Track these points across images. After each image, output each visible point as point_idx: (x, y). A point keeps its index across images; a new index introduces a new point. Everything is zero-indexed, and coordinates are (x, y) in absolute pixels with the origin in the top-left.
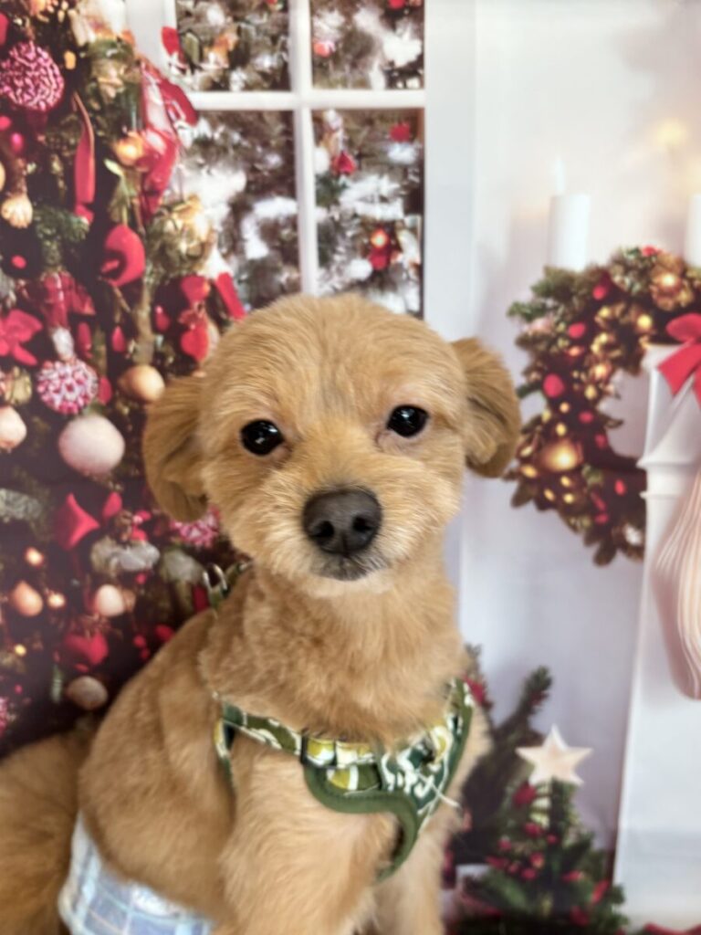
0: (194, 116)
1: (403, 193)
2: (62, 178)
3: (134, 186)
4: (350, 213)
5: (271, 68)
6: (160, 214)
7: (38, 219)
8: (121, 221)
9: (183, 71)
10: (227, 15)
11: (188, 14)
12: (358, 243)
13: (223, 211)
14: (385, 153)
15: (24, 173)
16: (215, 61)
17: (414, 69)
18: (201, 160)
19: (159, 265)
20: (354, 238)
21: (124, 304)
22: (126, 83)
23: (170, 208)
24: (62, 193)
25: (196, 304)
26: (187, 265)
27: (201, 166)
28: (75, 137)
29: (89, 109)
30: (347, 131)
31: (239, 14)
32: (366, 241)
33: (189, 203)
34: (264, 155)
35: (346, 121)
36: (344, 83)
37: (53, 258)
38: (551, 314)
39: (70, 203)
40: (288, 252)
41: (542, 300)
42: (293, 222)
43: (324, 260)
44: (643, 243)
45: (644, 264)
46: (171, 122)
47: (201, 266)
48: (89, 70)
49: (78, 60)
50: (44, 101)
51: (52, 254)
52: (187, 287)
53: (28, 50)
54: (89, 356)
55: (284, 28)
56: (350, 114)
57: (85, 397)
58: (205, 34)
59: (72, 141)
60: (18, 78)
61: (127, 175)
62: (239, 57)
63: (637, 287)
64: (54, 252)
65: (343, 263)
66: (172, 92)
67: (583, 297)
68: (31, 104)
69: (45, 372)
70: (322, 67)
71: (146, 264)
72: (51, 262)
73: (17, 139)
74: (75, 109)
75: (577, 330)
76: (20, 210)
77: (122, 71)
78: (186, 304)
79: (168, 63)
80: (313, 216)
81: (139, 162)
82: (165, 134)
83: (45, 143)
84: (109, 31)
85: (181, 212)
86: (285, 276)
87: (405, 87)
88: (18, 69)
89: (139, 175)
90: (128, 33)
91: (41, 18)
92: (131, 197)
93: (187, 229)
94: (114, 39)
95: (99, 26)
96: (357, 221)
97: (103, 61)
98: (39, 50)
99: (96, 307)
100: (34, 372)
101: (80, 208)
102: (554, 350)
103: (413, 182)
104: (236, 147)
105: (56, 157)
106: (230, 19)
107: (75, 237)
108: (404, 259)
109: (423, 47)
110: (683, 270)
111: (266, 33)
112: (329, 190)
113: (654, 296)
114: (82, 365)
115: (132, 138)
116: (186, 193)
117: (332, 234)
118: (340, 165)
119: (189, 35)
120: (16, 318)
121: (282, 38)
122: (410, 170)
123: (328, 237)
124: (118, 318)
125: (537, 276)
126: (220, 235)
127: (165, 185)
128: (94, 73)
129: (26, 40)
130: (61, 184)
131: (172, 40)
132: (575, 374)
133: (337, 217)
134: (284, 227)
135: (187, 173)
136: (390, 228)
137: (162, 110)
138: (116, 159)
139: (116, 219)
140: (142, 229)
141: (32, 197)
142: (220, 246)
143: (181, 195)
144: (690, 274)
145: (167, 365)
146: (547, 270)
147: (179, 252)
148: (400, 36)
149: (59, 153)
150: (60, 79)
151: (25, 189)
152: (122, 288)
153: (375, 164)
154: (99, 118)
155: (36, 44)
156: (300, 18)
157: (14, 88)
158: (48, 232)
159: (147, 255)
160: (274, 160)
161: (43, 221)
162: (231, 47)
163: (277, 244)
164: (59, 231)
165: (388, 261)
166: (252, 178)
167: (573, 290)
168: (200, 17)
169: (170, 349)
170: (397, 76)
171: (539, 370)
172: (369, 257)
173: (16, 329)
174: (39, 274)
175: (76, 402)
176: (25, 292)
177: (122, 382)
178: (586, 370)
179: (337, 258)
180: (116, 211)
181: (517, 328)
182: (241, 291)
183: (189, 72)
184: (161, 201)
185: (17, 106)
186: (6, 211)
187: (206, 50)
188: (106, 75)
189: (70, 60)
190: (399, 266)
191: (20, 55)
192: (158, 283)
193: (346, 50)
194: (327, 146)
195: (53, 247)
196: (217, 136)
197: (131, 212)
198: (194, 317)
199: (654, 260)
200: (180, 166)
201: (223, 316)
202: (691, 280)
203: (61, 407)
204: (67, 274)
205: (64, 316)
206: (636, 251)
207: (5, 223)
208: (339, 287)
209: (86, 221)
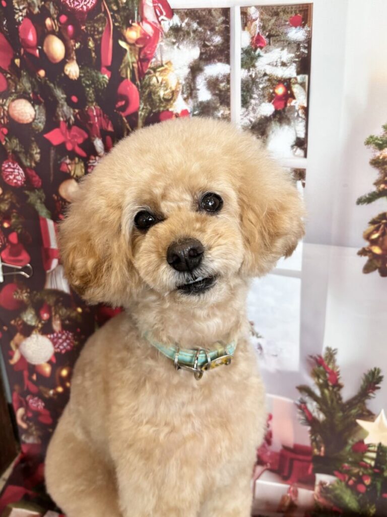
0: (171, 12)
2: (94, 51)
3: (135, 56)
4: (263, 73)
6: (149, 73)
7: (82, 75)
8: (126, 77)
12: (266, 92)
13: (187, 71)
14: (286, 34)
15: (74, 48)
18: (173, 40)
19: (147, 104)
20: (263, 89)
21: (128, 126)
23: (155, 70)
24: (94, 60)
26: (163, 105)
27: (174, 43)
28: (102, 26)
29: (111, 9)
30: (262, 20)
32: (271, 91)
33: (166, 66)
34: (211, 36)
35: (261, 13)
37: (91, 98)
39: (98, 66)
40: (224, 98)
42: (228, 79)
43: (245, 103)
46: (157, 16)
47: (172, 105)
50: (86, 5)
51: (90, 95)
56: (265, 9)
59: (100, 29)
61: (131, 49)
64: (91, 94)
65: (256, 105)
68: (78, 7)
69: (91, 161)
71: (140, 104)
72: (90, 100)
73: (70, 28)
74: (103, 9)
76: (73, 70)
80: (239, 74)
81: (138, 41)
82: (153, 23)
83: (85, 30)
85: (161, 72)
86: (221, 112)
89: (137, 49)
92: (133, 63)
93: (164, 82)
96: (266, 78)
99: (114, 127)
100: (85, 161)
101: (104, 69)
103: (304, 52)
104: (195, 31)
105: (91, 39)
107: (101, 86)
108: (296, 103)
112: (249, 59)
115: (135, 27)
116: (165, 58)
117: (250, 86)
118: (257, 42)
120: (75, 130)
122: (302, 45)
123: (247, 88)
124: (125, 134)
126: (183, 87)
127: (153, 54)
130: (93, 54)
133: (254, 76)
134: (222, 82)
135: (165, 48)
136: (287, 83)
137: (152, 9)
138: (125, 40)
139: (124, 76)
140: (138, 82)
141: (79, 62)
142: (183, 93)
143: (162, 61)
147: (159, 96)
149: (93, 36)
151: (75, 57)
152: (127, 117)
153: (280, 41)
154: (116, 15)
158: (88, 83)
159: (140, 98)
160: (217, 40)
161: (84, 76)
163: (217, 92)
164: (93, 83)
165: (286, 105)
166: (202, 51)
171: (386, 182)
172: (273, 101)
173: (75, 136)
174: (85, 107)
176: (78, 116)
179: (253, 101)
180: (124, 71)
184: (149, 65)
185: (70, 8)
186: (67, 70)
190: (293, 107)
192: (147, 115)
194: (249, 30)
195: (90, 91)
196: (184, 25)
197: (133, 72)
200: (162, 43)
204: (98, 107)
205: (99, 131)
207: (67, 77)
208: (253, 120)
209: (107, 77)
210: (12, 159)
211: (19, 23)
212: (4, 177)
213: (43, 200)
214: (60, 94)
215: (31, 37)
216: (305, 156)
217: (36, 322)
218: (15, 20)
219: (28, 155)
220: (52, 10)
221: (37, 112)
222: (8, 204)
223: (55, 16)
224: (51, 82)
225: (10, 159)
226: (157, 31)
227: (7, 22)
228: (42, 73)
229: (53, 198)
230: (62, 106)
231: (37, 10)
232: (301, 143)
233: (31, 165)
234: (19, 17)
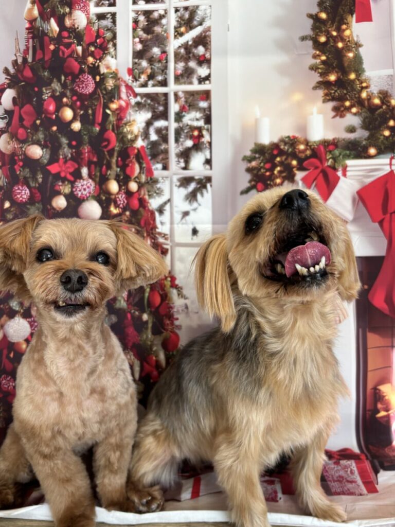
0: (136, 95)
1: (204, 117)
2: (91, 115)
3: (115, 118)
4: (186, 124)
5: (161, 80)
6: (122, 126)
7: (82, 128)
8: (109, 129)
9: (133, 81)
10: (148, 63)
11: (136, 63)
12: (189, 134)
13: (143, 125)
14: (198, 104)
15: (80, 114)
16: (143, 78)
17: (208, 78)
18: (137, 109)
19: (121, 143)
20: (187, 133)
21: (108, 157)
22: (115, 85)
23: (126, 124)
24: (91, 120)
25: (132, 157)
26: (130, 143)
27: (137, 111)
29: (102, 93)
30: (186, 98)
31: (152, 63)
32: (191, 134)
33: (132, 122)
34: (158, 107)
35: (185, 95)
36: (185, 83)
38: (258, 160)
39: (93, 123)
40: (164, 138)
41: (254, 155)
42: (167, 128)
43: (177, 141)
44: (291, 134)
45: (292, 142)
46: (128, 97)
47: (135, 143)
48: (104, 82)
49: (100, 79)
50: (88, 91)
51: (85, 140)
52: (129, 150)
53: (85, 76)
54: (93, 177)
55: (166, 67)
56: (187, 93)
57: (90, 193)
58: (140, 70)
59: (96, 103)
60: (81, 84)
61: (112, 114)
62: (151, 77)
63: (290, 150)
65: (183, 141)
66: (129, 88)
67: (270, 153)
68: (84, 92)
69: (77, 183)
70: (177, 79)
71: (117, 143)
72: (85, 143)
73: (78, 103)
74: (98, 93)
75: (268, 166)
76: (77, 126)
77: (114, 82)
78: (129, 157)
79: (128, 79)
80: (173, 125)
81: (117, 109)
82: (126, 101)
83: (87, 104)
84: (111, 69)
85: (129, 126)
86: (163, 147)
87: (204, 84)
88: (81, 82)
89: (116, 114)
90: (117, 70)
91: (90, 65)
92: (113, 121)
93: (131, 131)
94: (112, 71)
95: (108, 67)
96: (188, 127)
97: (108, 79)
98: (89, 76)
99: (98, 158)
100: (72, 183)
101: (96, 125)
102: (260, 173)
103: (207, 114)
104: (149, 104)
105: (90, 109)
106: (149, 65)
107: (94, 134)
108: (205, 140)
109: (210, 71)
110: (307, 143)
111: (160, 69)
112: (179, 117)
113: (297, 153)
114: (90, 181)
115: (115, 102)
116: (132, 118)
117: (180, 131)
118: (183, 109)
119: (136, 70)
120: (69, 163)
121: (165, 71)
122: (206, 110)
123: (178, 132)
124: (105, 162)
125: (252, 146)
126: (142, 133)
127: (125, 117)
128: (105, 82)
129: (85, 72)
130: (91, 117)
131: (130, 72)
132: (269, 182)
133: (181, 126)
134: (164, 130)
135: (132, 113)
136: (200, 129)
137: (125, 93)
138: (109, 109)
139: (108, 128)
140: (116, 132)
141: (81, 122)
142: (141, 137)
143: (130, 120)
144: (309, 144)
145: (120, 179)
146: (256, 144)
147: (128, 139)
148: (203, 68)
149: (91, 107)
150: (94, 84)
151: (79, 119)
152: (108, 151)
153: (194, 108)
154: (105, 96)
155: (88, 74)
156: (171, 65)
157: (79, 87)
158: (85, 133)
159: (117, 140)
160: (161, 108)
161: (84, 129)
162: (149, 74)
163: (161, 136)
164: (89, 133)
165: (199, 141)
166: (153, 114)
167: (266, 151)
168: (139, 64)
169: (122, 173)
170: (202, 80)
171: (255, 181)
172: (192, 139)
173: (69, 167)
174: (80, 147)
175: (86, 195)
176: (74, 154)
177: (104, 187)
178: (273, 180)
179: (181, 140)
180: (108, 126)
181: (245, 165)
182: (148, 152)
183: (135, 82)
184: (123, 122)
185: (80, 93)
186: (72, 127)
187: (141, 75)
188: (108, 83)
189: (98, 78)
190: (203, 142)
191: (83, 77)
192: (120, 149)
193: (185, 73)
194: (179, 103)
195: (86, 138)
196: (143, 101)
197: (113, 126)
198: (131, 161)
199: (296, 140)
200: (130, 111)
201: (141, 161)
202: (310, 146)
203: (81, 197)
204: (89, 147)
205: (86, 162)
206: (289, 137)
207: (72, 130)
208: (181, 150)
209: (98, 129)
210: (22, 183)
211: (45, 100)
212: (13, 196)
213: (40, 210)
214: (64, 141)
215: (52, 108)
216: (211, 169)
217: (19, 308)
218: (42, 98)
219: (34, 179)
220: (68, 93)
221: (45, 153)
222: (12, 214)
223: (70, 97)
224: (60, 133)
225: (21, 184)
226: (128, 104)
227: (36, 100)
228: (55, 128)
229: (47, 208)
230: (64, 148)
231: (58, 94)
232: (208, 162)
233: (35, 186)
234: (45, 97)
